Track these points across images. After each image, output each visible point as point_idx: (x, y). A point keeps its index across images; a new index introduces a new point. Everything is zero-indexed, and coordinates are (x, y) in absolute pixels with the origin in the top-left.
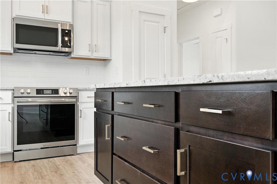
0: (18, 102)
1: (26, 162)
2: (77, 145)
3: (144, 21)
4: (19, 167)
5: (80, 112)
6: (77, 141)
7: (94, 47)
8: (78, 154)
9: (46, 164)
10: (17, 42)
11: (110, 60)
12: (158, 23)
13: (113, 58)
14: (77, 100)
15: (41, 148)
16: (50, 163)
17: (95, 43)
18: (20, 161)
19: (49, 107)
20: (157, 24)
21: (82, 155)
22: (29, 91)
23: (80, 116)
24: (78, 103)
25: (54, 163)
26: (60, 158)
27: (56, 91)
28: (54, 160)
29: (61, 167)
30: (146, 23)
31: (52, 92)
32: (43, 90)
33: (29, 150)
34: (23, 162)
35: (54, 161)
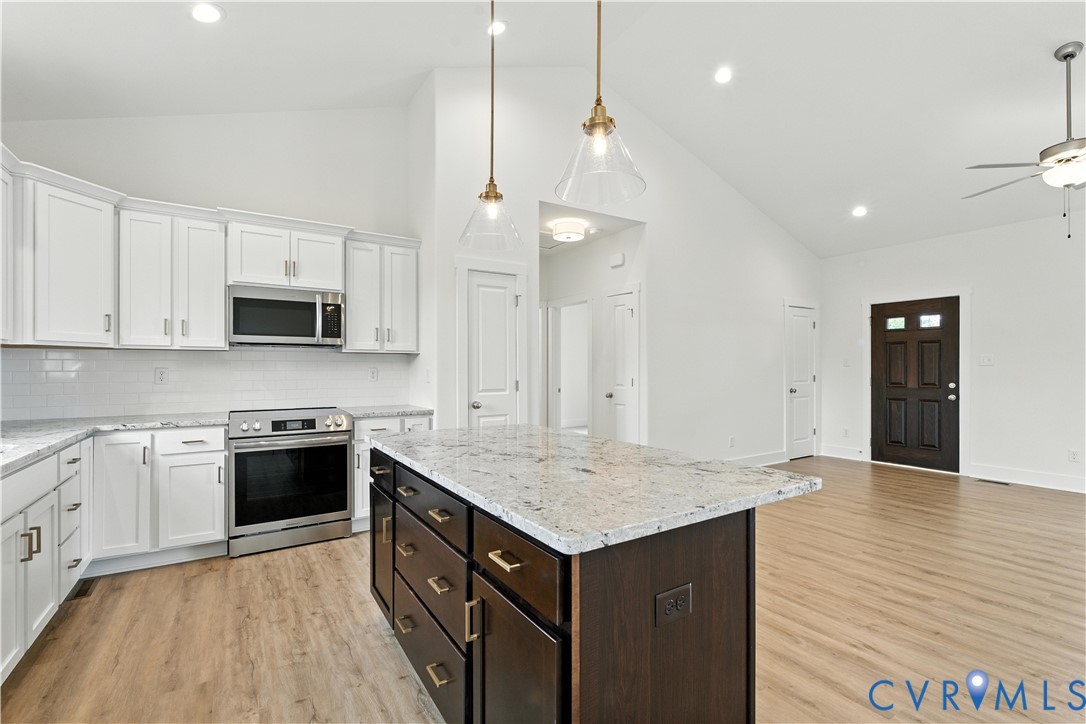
0: (236, 448)
1: (253, 556)
2: (352, 519)
3: (479, 286)
4: (238, 571)
5: (356, 457)
6: (352, 512)
7: (386, 331)
8: (355, 535)
9: (290, 561)
10: (236, 332)
11: (418, 354)
12: (505, 288)
13: (422, 351)
14: (350, 438)
15: (283, 529)
16: (298, 559)
17: (387, 326)
18: (241, 556)
19: (303, 454)
20: (503, 291)
21: (360, 536)
22: (257, 426)
23: (356, 465)
24: (353, 442)
25: (306, 559)
26: (319, 545)
27: (310, 424)
28: (307, 551)
29: (317, 567)
30: (481, 289)
31: (303, 426)
32: (285, 422)
33: (260, 533)
34: (247, 557)
35: (305, 554)
